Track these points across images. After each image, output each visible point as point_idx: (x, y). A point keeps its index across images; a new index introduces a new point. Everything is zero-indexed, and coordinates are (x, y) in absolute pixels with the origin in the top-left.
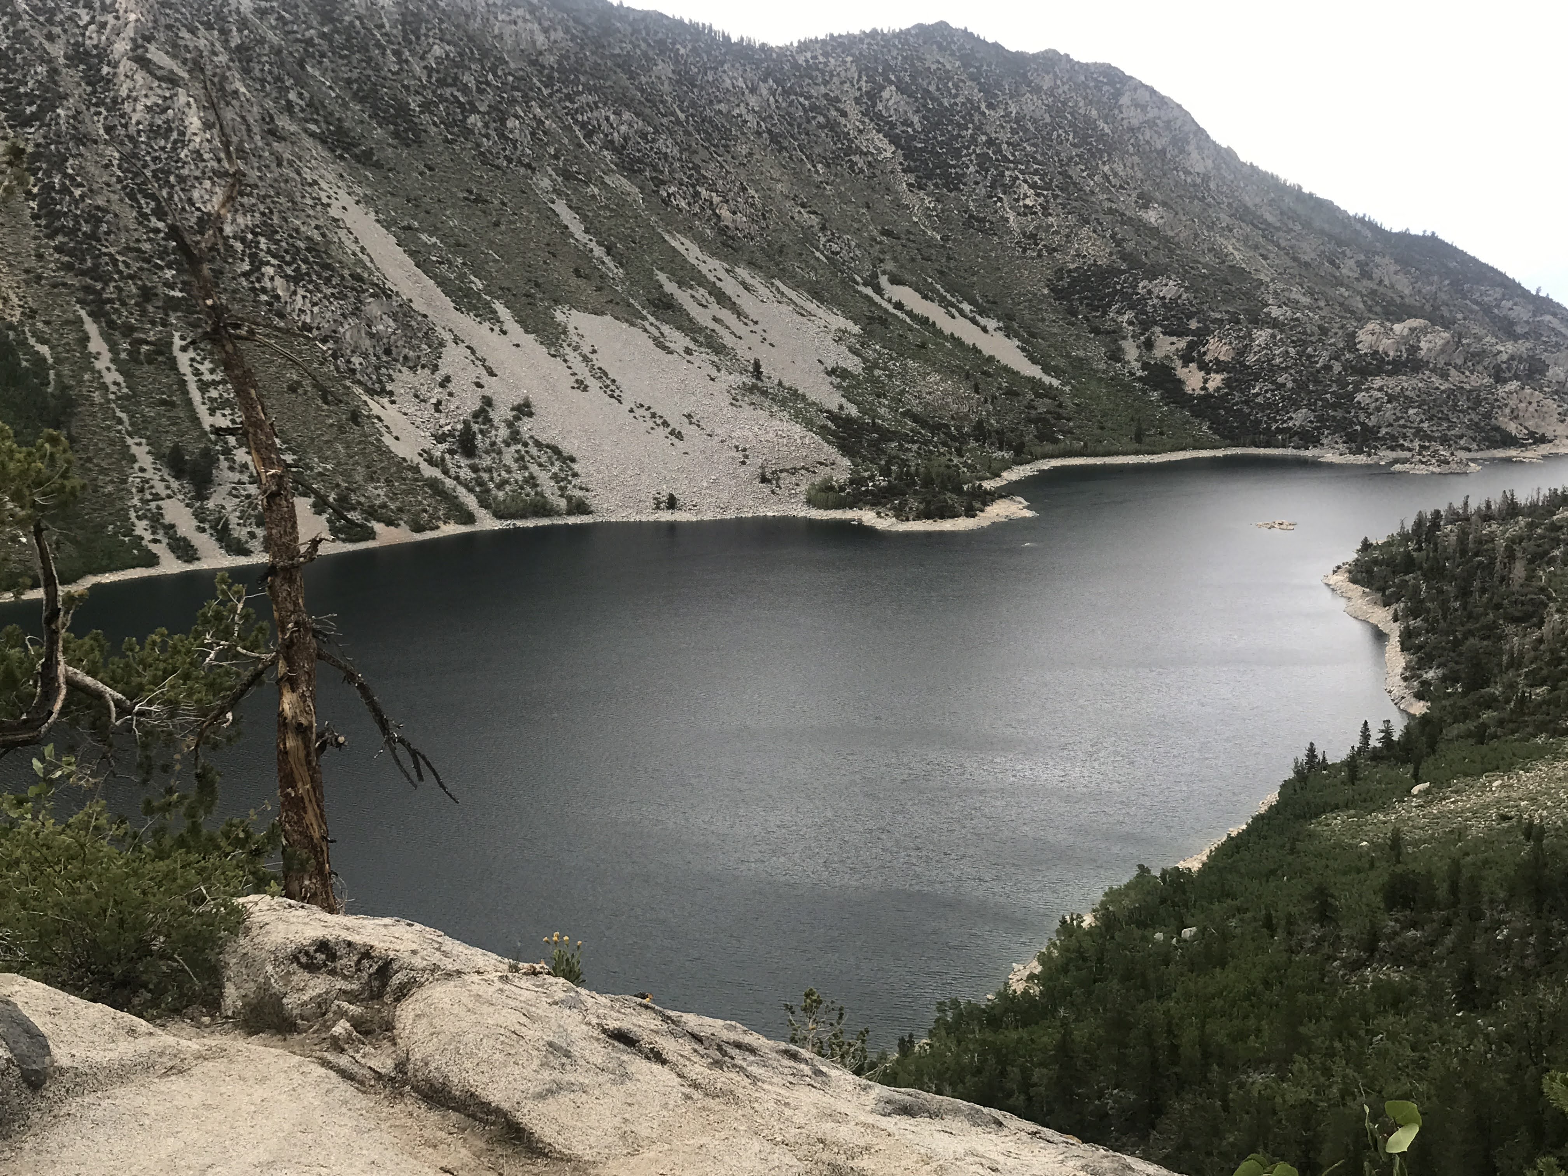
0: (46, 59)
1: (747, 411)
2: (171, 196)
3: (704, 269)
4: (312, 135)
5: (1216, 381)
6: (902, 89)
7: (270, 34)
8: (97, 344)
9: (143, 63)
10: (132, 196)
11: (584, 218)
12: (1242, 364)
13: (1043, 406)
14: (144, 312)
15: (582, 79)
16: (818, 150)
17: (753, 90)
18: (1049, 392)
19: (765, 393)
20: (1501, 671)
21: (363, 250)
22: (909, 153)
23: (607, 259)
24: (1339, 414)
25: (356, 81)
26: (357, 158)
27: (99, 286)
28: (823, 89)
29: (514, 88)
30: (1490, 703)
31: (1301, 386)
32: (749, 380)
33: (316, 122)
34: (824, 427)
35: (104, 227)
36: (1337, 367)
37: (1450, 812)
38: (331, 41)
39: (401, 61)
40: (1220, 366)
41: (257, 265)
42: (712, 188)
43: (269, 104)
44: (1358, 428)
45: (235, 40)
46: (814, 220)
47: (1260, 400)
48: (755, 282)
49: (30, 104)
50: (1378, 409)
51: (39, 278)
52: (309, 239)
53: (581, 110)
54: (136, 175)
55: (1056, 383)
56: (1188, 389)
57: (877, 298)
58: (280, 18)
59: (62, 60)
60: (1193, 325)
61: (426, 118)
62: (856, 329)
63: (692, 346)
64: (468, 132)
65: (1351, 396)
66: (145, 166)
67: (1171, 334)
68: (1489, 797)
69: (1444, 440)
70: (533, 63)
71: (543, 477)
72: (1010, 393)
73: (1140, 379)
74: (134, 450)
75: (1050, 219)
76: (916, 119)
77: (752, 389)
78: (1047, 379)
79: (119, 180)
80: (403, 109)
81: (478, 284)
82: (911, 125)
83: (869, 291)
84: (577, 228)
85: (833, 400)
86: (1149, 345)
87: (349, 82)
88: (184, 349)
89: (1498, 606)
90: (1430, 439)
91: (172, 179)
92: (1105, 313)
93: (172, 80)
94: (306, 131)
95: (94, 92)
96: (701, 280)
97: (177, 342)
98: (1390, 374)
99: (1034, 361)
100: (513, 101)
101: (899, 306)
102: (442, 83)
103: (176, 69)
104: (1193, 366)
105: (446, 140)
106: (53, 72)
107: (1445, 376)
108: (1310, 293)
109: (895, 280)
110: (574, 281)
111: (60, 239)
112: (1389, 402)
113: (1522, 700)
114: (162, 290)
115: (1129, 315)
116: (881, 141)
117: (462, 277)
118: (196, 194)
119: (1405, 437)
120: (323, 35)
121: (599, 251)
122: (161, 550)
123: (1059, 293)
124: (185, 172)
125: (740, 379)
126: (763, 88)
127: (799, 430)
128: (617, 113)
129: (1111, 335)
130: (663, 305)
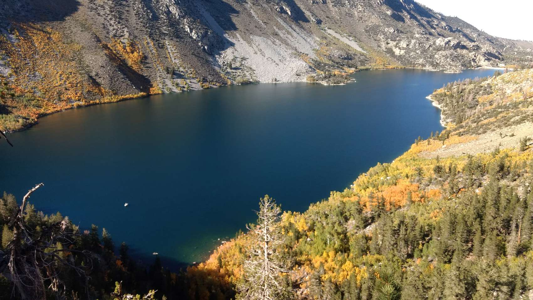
3: (284, 26)
5: (403, 52)
8: (149, 44)
11: (257, 14)
12: (409, 48)
19: (297, 55)
20: (465, 120)
21: (207, 22)
31: (422, 53)
32: (294, 51)
34: (311, 63)
36: (431, 49)
37: (451, 152)
40: (403, 49)
44: (435, 63)
47: (412, 56)
48: (296, 29)
50: (440, 59)
55: (365, 52)
56: (396, 54)
57: (325, 33)
62: (319, 40)
63: (281, 44)
65: (434, 56)
67: (393, 41)
73: (385, 51)
74: (158, 68)
75: (365, 14)
77: (295, 54)
78: (363, 52)
84: (256, 16)
85: (314, 57)
86: (387, 43)
88: (169, 45)
90: (452, 66)
92: (377, 36)
96: (284, 28)
97: (167, 43)
98: (443, 50)
99: (360, 47)
101: (329, 34)
104: (397, 48)
109: (329, 28)
110: (255, 29)
112: (443, 57)
113: (469, 127)
115: (383, 36)
119: (446, 65)
121: (260, 22)
123: (366, 31)
125: (291, 51)
127: (305, 63)
129: (379, 41)
130: (275, 34)
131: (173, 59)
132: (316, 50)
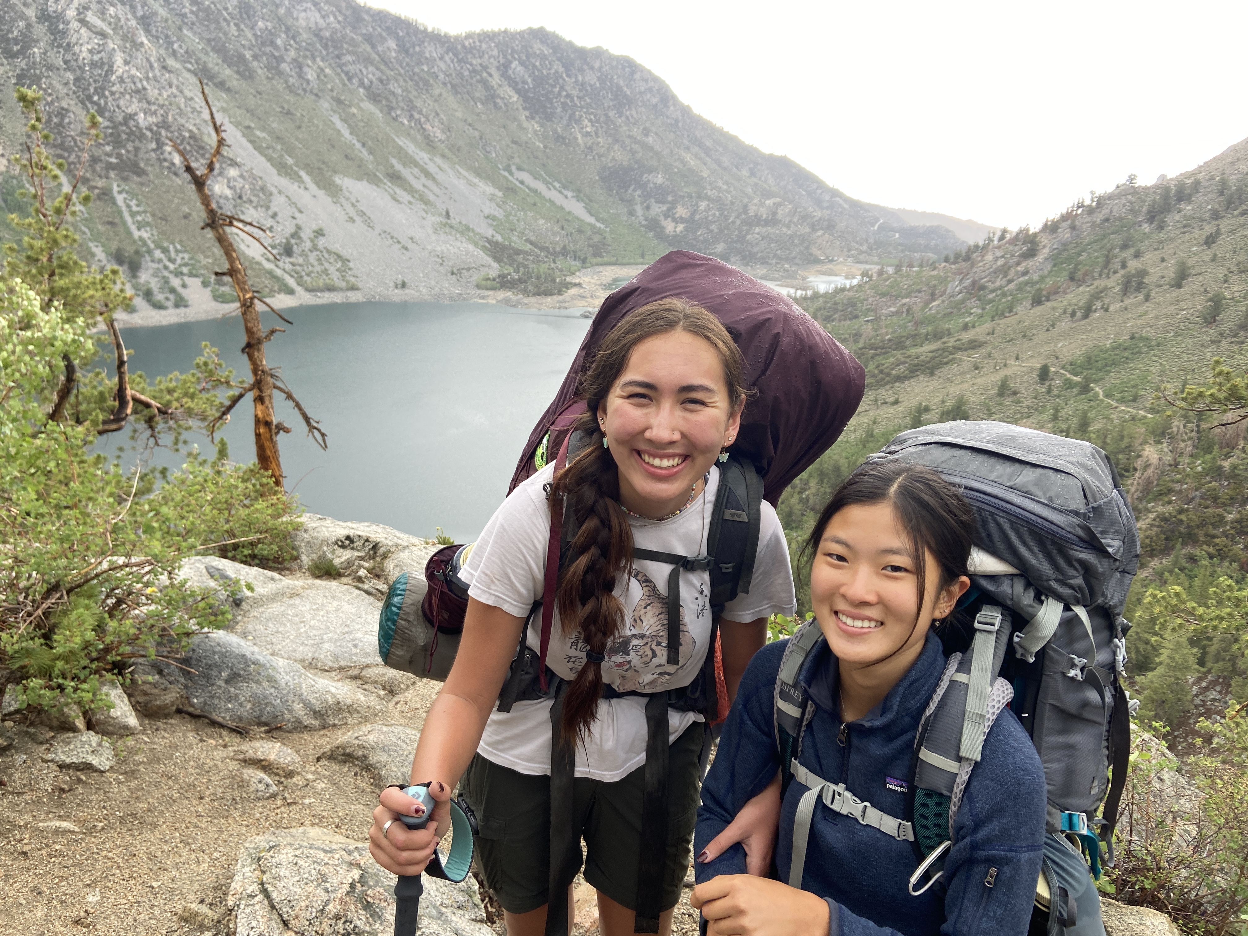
0: (23, 17)
1: (443, 237)
2: (106, 103)
3: (417, 158)
4: (189, 70)
5: (680, 228)
6: (522, 63)
8: (67, 188)
9: (83, 22)
10: (83, 103)
11: (350, 126)
12: (693, 219)
13: (596, 238)
14: (94, 171)
15: (345, 46)
16: (477, 95)
17: (442, 58)
18: (599, 232)
19: (452, 227)
22: (526, 99)
23: (363, 150)
24: (738, 246)
25: (214, 40)
26: (216, 85)
27: (66, 154)
28: (479, 61)
29: (306, 49)
31: (721, 231)
32: (444, 221)
33: (191, 63)
34: (484, 246)
35: (67, 120)
36: (738, 222)
38: (197, 16)
39: (239, 30)
40: (682, 220)
41: (160, 145)
42: (420, 112)
43: (162, 51)
45: (140, 13)
46: (477, 134)
47: (701, 238)
48: (445, 166)
49: (16, 44)
50: (757, 244)
52: (190, 131)
53: (344, 64)
54: (84, 90)
55: (602, 226)
56: (667, 231)
57: (510, 178)
59: (34, 19)
60: (670, 198)
61: (255, 64)
62: (500, 194)
63: (412, 200)
64: (280, 73)
65: (744, 237)
66: (89, 84)
67: (659, 203)
69: (787, 260)
70: (316, 35)
71: (332, 270)
72: (580, 231)
73: (644, 226)
74: (94, 250)
75: (599, 139)
76: (529, 80)
77: (445, 225)
78: (598, 225)
79: (74, 93)
80: (241, 58)
81: (290, 161)
82: (527, 83)
83: (506, 174)
84: (346, 132)
85: (489, 233)
86: (648, 208)
87: (209, 41)
88: (120, 192)
90: (781, 259)
91: (107, 93)
92: (626, 191)
93: (103, 35)
94: (185, 68)
95: (55, 39)
96: (416, 164)
97: (115, 189)
98: (763, 226)
99: (592, 215)
100: (305, 57)
101: (522, 182)
102: (263, 44)
103: (105, 28)
104: (669, 219)
105: (268, 78)
106: (29, 25)
107: (788, 227)
108: (726, 183)
109: (520, 169)
110: (345, 162)
112: (762, 240)
114: (103, 158)
115: (639, 192)
116: (510, 91)
117: (281, 156)
118: (122, 103)
119: (769, 258)
120: (192, 12)
121: (358, 145)
123: (603, 179)
124: (114, 89)
125: (438, 219)
126: (447, 58)
127: (471, 247)
128: (366, 67)
129: (630, 202)
130: (395, 177)
131: (133, 228)
132: (494, 218)
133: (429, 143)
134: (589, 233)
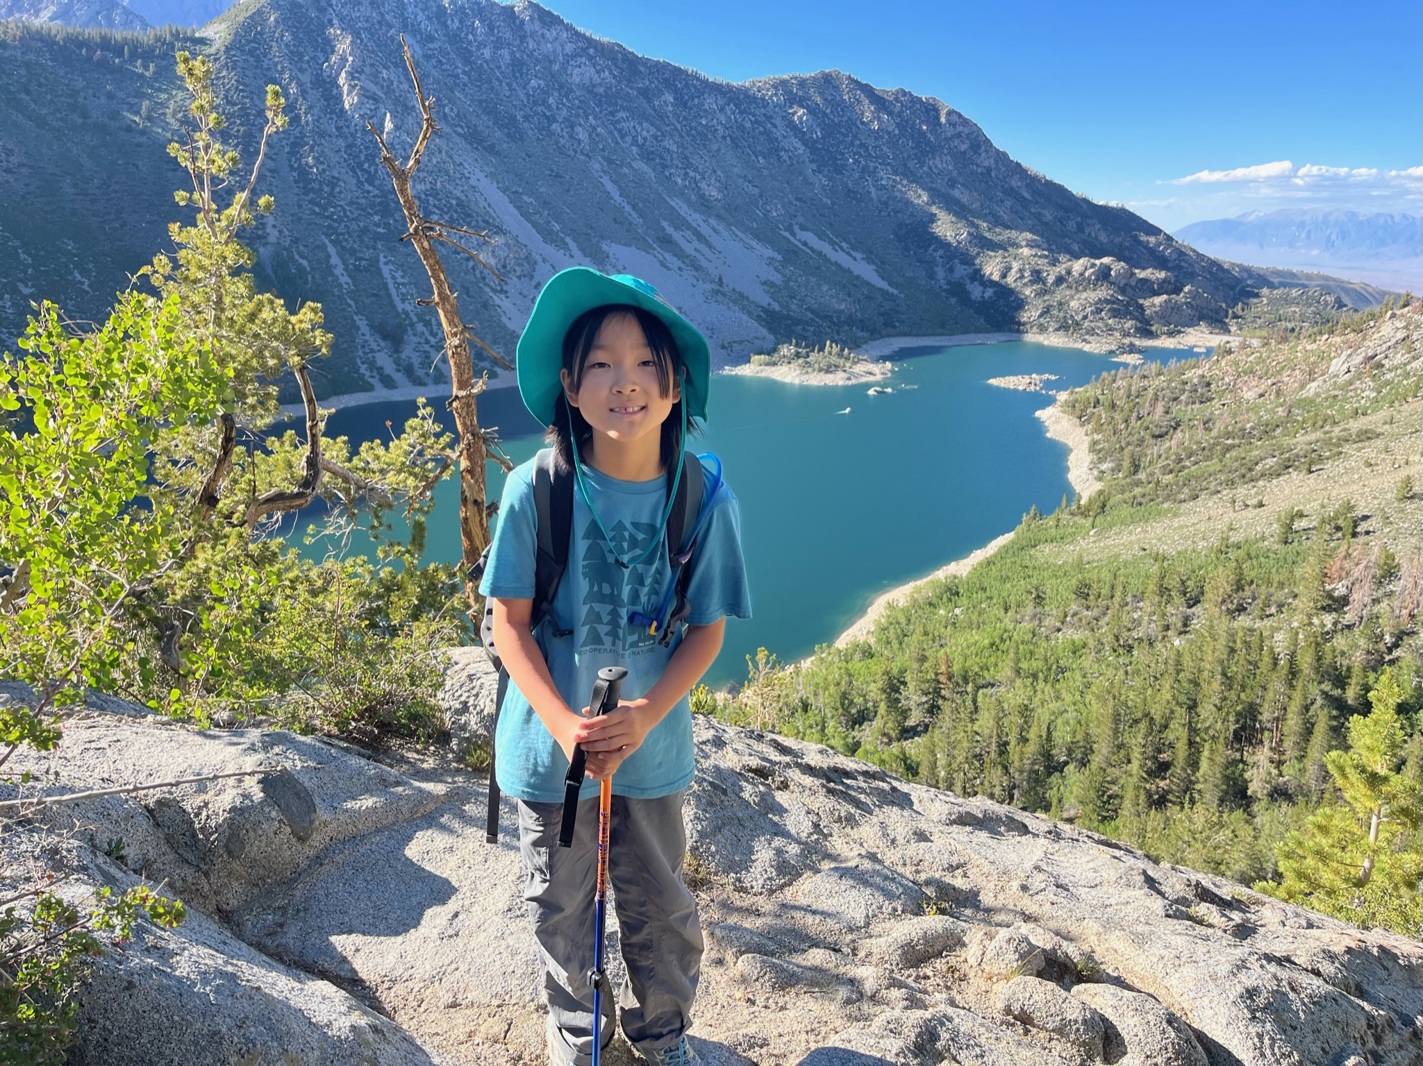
1: (715, 306)
2: (376, 171)
3: (690, 219)
4: (459, 134)
5: (989, 293)
7: (433, 72)
8: (335, 260)
10: (353, 170)
11: (620, 188)
12: (1005, 282)
13: (888, 305)
14: (362, 241)
15: (620, 102)
16: (759, 148)
17: (722, 110)
18: (892, 298)
19: (724, 295)
20: (1145, 467)
21: (490, 206)
22: (813, 150)
23: (633, 213)
25: (485, 101)
26: (484, 148)
27: (335, 225)
28: (763, 110)
29: (579, 107)
30: (1138, 483)
32: (716, 287)
33: (461, 126)
34: (759, 316)
35: (338, 189)
37: (1111, 545)
38: (469, 77)
39: (511, 89)
40: (991, 284)
42: (696, 170)
44: (1071, 322)
46: (756, 191)
48: (721, 228)
50: (1084, 311)
51: (300, 219)
52: (458, 198)
53: (618, 122)
54: (355, 157)
55: (896, 292)
56: (973, 297)
57: (792, 239)
58: (440, 61)
59: (309, 85)
60: (978, 259)
61: (526, 125)
62: (779, 258)
63: (682, 266)
64: (551, 134)
66: (361, 152)
67: (966, 264)
68: (1133, 538)
70: (590, 92)
72: (869, 298)
73: (945, 291)
74: (358, 323)
76: (818, 130)
77: (717, 292)
78: (891, 290)
79: (345, 160)
80: (513, 119)
81: (557, 227)
82: (815, 134)
83: (787, 234)
84: (615, 193)
85: (765, 300)
87: (480, 102)
89: (1147, 428)
90: (1114, 329)
93: (375, 99)
94: (455, 132)
95: (328, 105)
96: (689, 227)
99: (883, 278)
100: (578, 115)
101: (805, 244)
102: (535, 103)
103: (379, 93)
104: (976, 282)
105: (538, 139)
109: (803, 228)
110: (613, 226)
111: (311, 196)
112: (1090, 306)
113: (1157, 483)
114: (371, 228)
116: (797, 143)
117: (548, 222)
119: (1098, 328)
120: (464, 72)
121: (628, 208)
122: (375, 381)
125: (709, 286)
126: (727, 109)
127: (745, 317)
128: (640, 124)
129: (931, 264)
130: (666, 241)
131: (397, 301)
132: (772, 284)
133: (704, 205)
134: (880, 299)
